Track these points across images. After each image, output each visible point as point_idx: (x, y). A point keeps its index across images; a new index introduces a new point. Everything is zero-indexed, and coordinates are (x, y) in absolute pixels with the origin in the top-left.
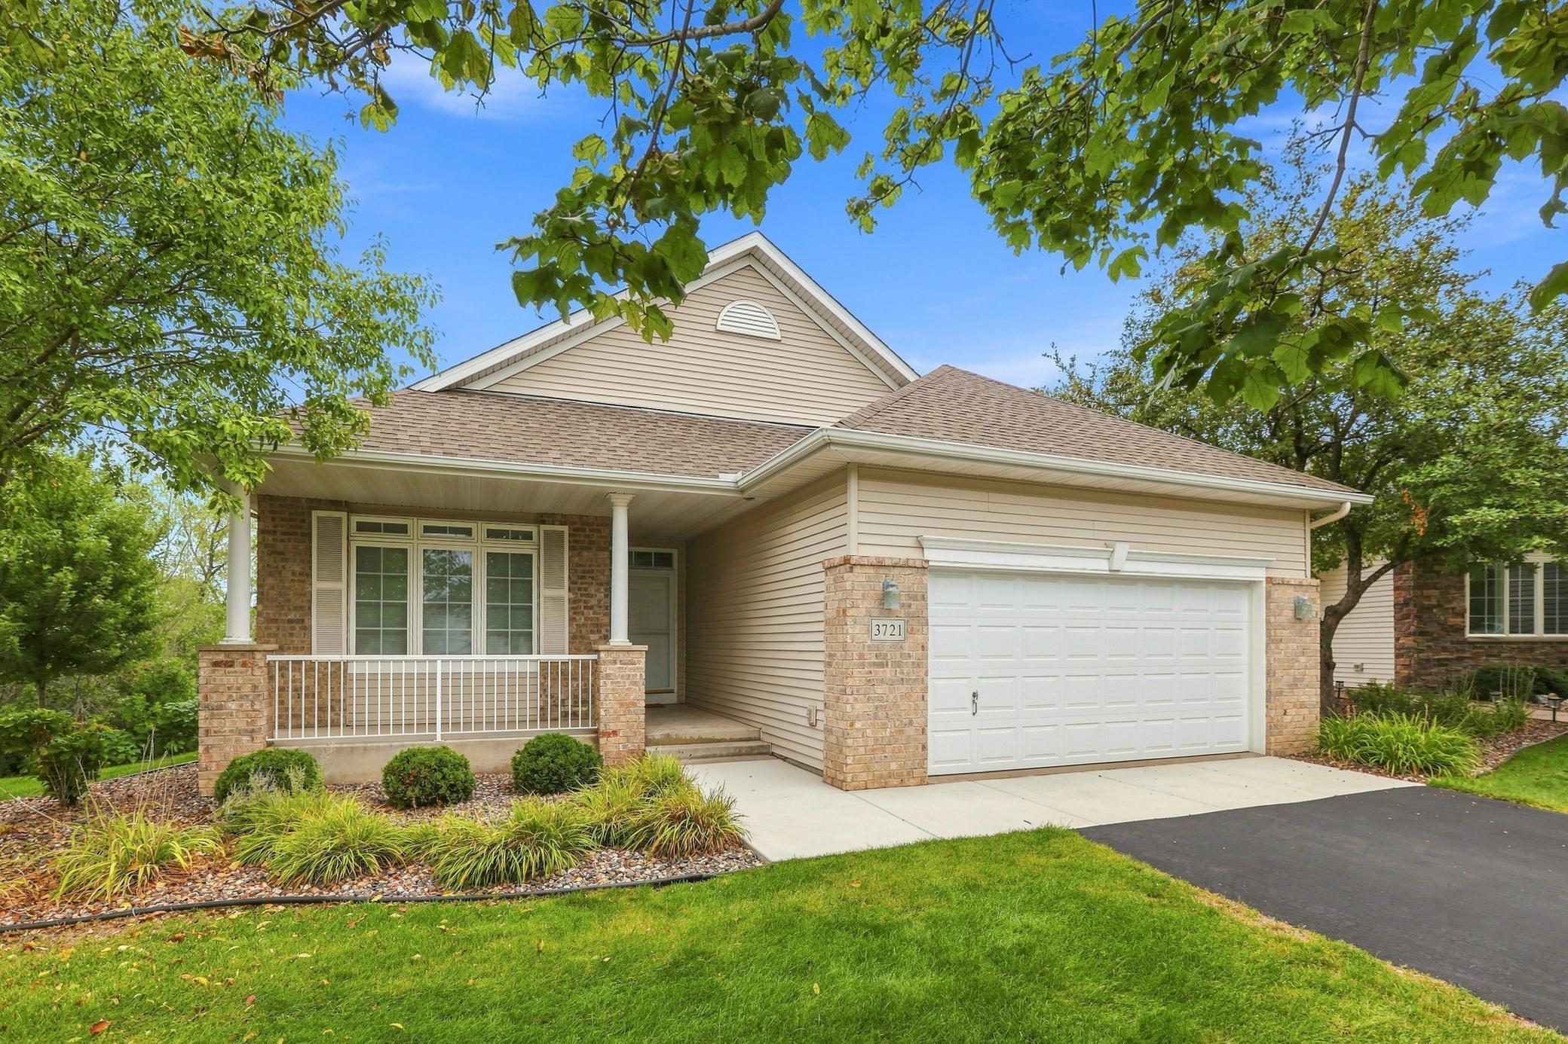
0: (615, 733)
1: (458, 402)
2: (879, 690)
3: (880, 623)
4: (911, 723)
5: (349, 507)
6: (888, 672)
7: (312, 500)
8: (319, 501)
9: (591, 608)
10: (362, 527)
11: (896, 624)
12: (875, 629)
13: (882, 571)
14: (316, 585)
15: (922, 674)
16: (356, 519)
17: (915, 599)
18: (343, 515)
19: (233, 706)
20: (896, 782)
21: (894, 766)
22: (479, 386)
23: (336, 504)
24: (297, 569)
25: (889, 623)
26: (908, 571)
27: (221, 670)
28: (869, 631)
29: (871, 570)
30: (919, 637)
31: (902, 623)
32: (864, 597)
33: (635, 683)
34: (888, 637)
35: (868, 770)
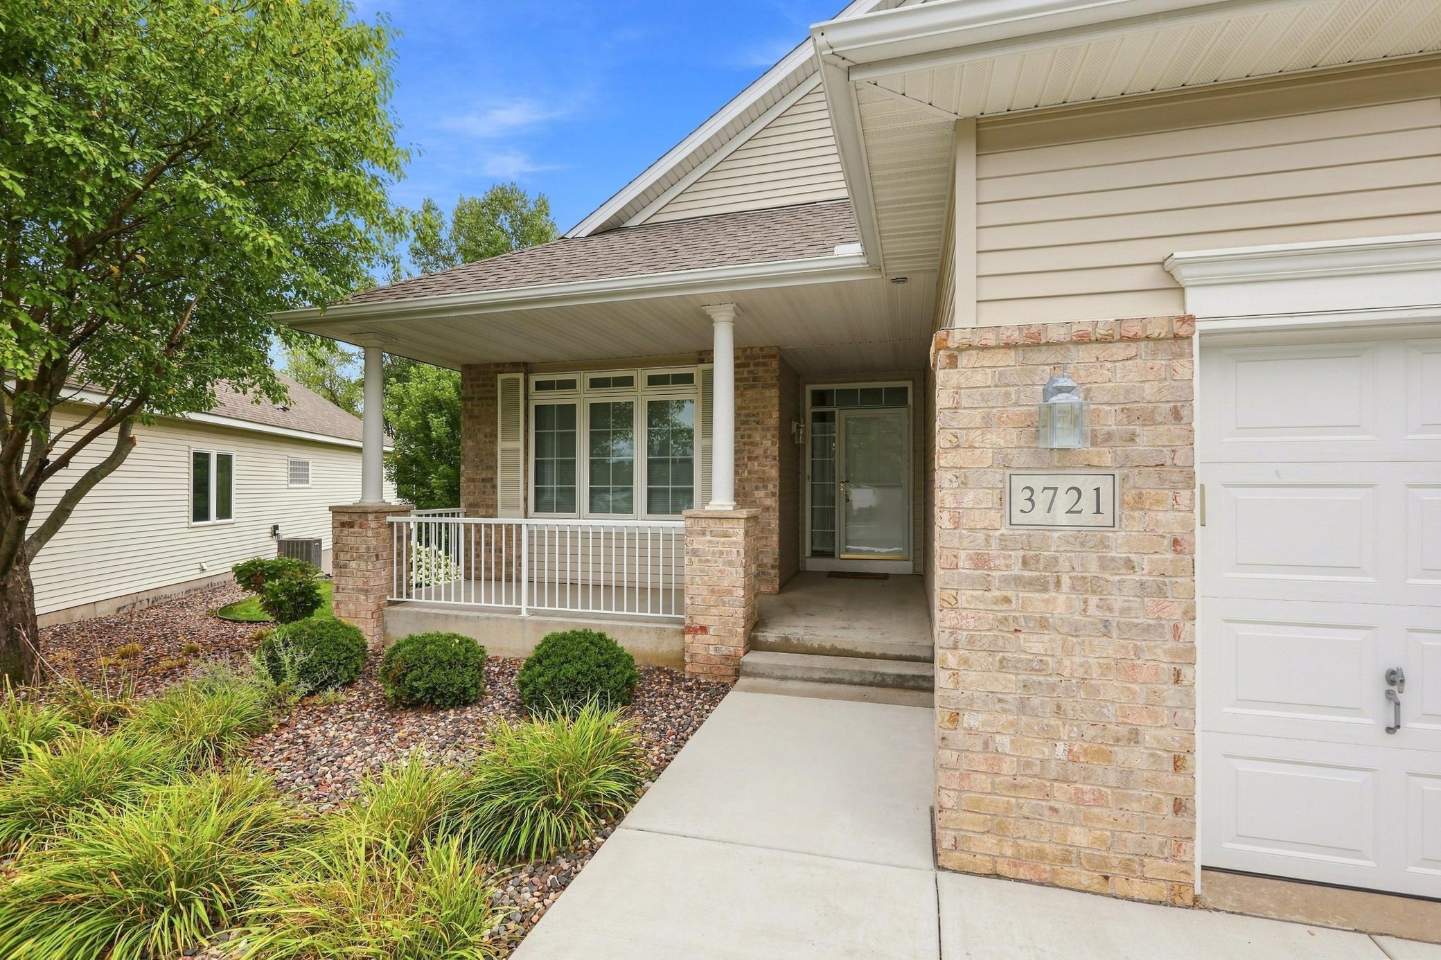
0: (704, 629)
1: (612, 238)
2: (1035, 644)
3: (1038, 482)
4: (1134, 737)
5: (527, 368)
6: (1061, 604)
7: (497, 365)
8: (503, 365)
9: (757, 458)
10: (540, 386)
11: (1088, 484)
12: (1020, 499)
13: (1036, 357)
14: (501, 445)
15: (1175, 612)
16: (534, 379)
17: (1148, 418)
18: (521, 376)
19: (353, 565)
20: (1084, 878)
21: (1079, 837)
22: (636, 221)
23: (516, 366)
24: (488, 430)
25: (1063, 483)
26: (1119, 350)
27: (346, 531)
28: (1004, 500)
29: (1010, 358)
30: (1168, 520)
31: (1106, 484)
32: (987, 425)
33: (730, 563)
34: (1061, 517)
35: (999, 830)
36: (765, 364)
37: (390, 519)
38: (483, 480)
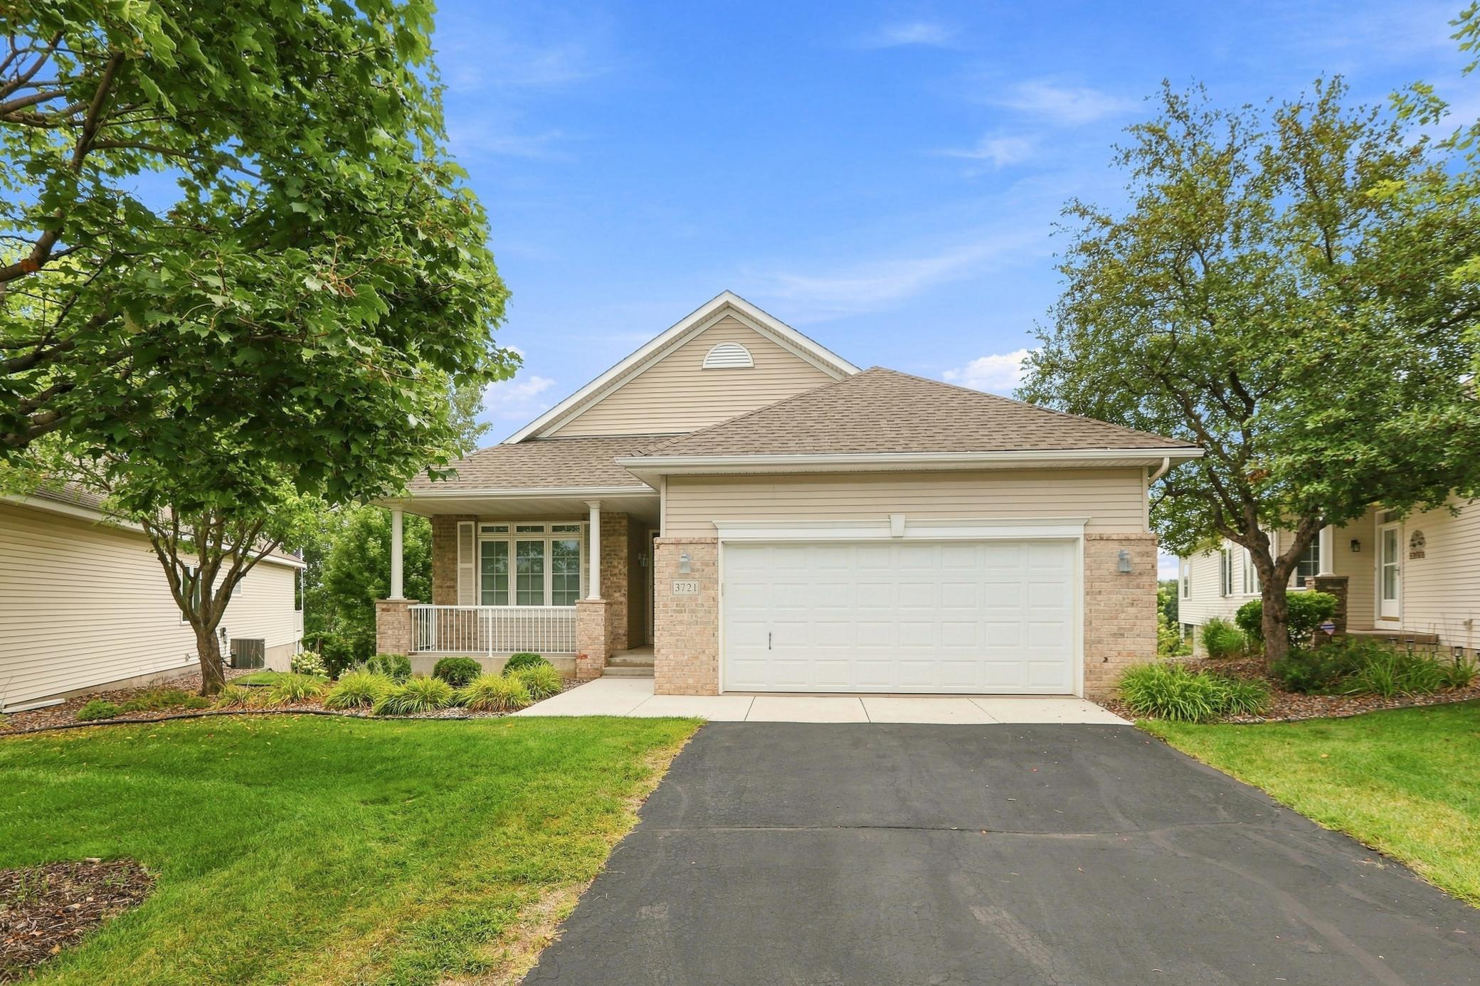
0: (585, 656)
1: (530, 445)
2: (679, 628)
3: (680, 583)
4: (704, 652)
5: (476, 518)
6: (686, 617)
7: (457, 516)
8: (461, 516)
10: (485, 530)
11: (692, 583)
12: (675, 587)
13: (680, 547)
14: (460, 566)
15: (713, 617)
16: (481, 525)
17: (707, 565)
18: (473, 523)
19: (390, 632)
20: (693, 692)
21: (690, 681)
22: (544, 435)
23: (469, 517)
24: (451, 556)
25: (686, 583)
26: (700, 546)
27: (385, 613)
28: (671, 588)
29: (672, 547)
30: (712, 593)
31: (696, 583)
32: (667, 566)
33: (597, 624)
34: (685, 592)
35: (670, 682)
36: (620, 522)
37: (409, 607)
38: (448, 587)
